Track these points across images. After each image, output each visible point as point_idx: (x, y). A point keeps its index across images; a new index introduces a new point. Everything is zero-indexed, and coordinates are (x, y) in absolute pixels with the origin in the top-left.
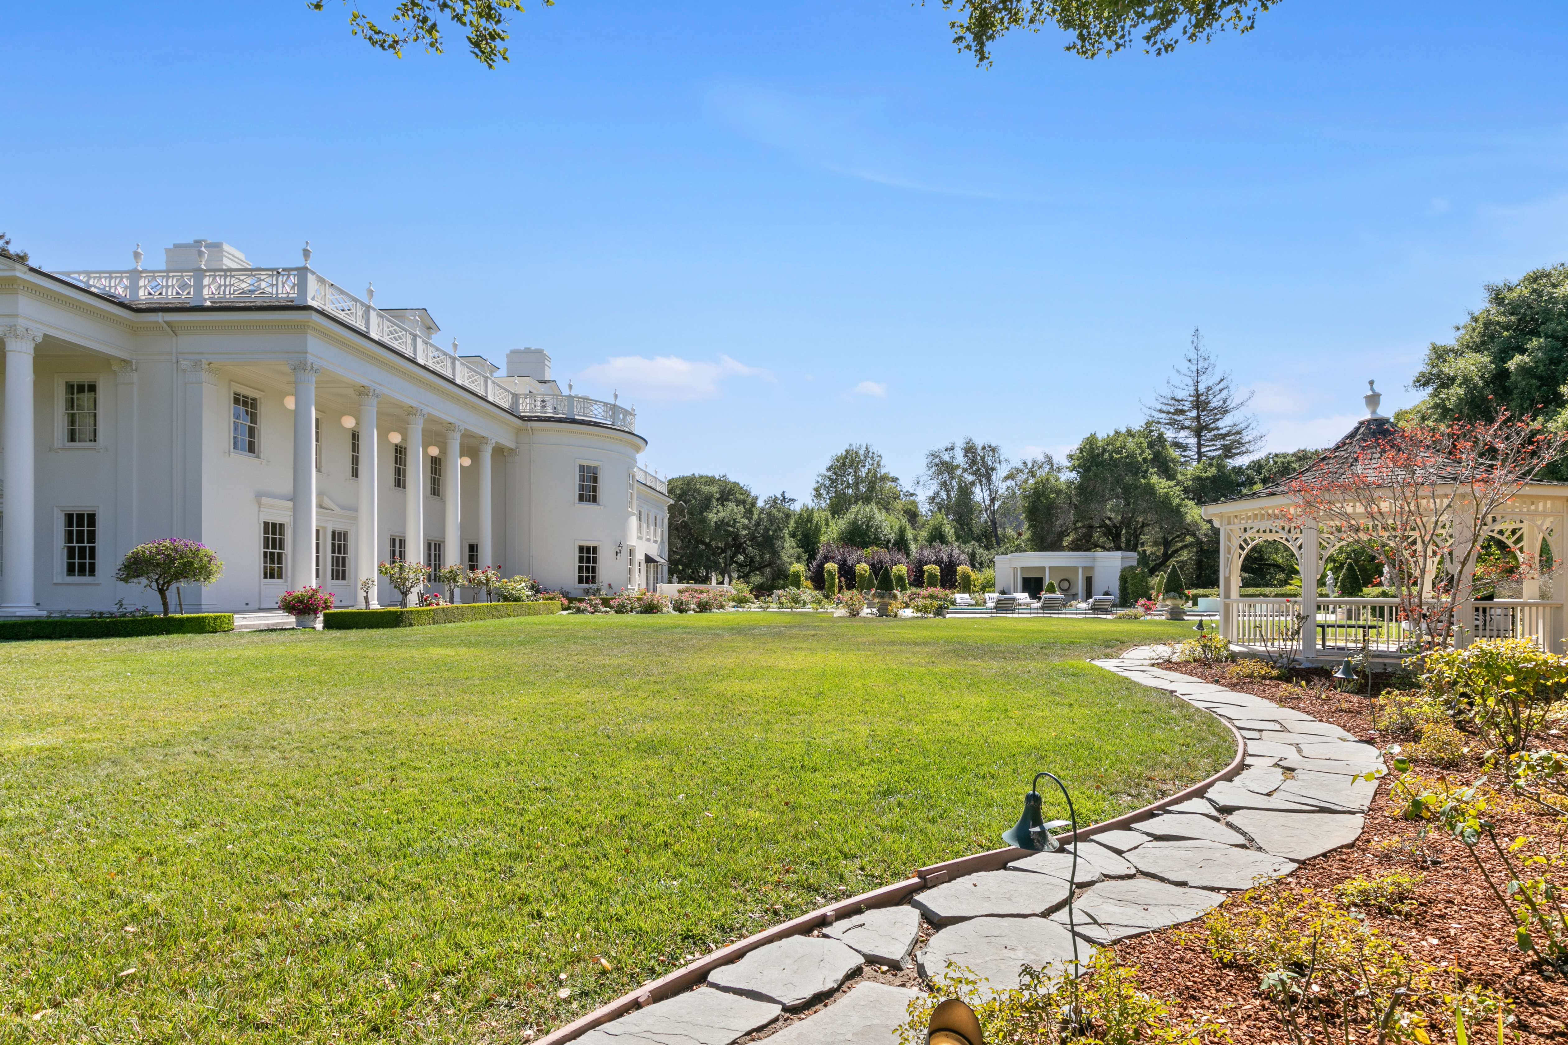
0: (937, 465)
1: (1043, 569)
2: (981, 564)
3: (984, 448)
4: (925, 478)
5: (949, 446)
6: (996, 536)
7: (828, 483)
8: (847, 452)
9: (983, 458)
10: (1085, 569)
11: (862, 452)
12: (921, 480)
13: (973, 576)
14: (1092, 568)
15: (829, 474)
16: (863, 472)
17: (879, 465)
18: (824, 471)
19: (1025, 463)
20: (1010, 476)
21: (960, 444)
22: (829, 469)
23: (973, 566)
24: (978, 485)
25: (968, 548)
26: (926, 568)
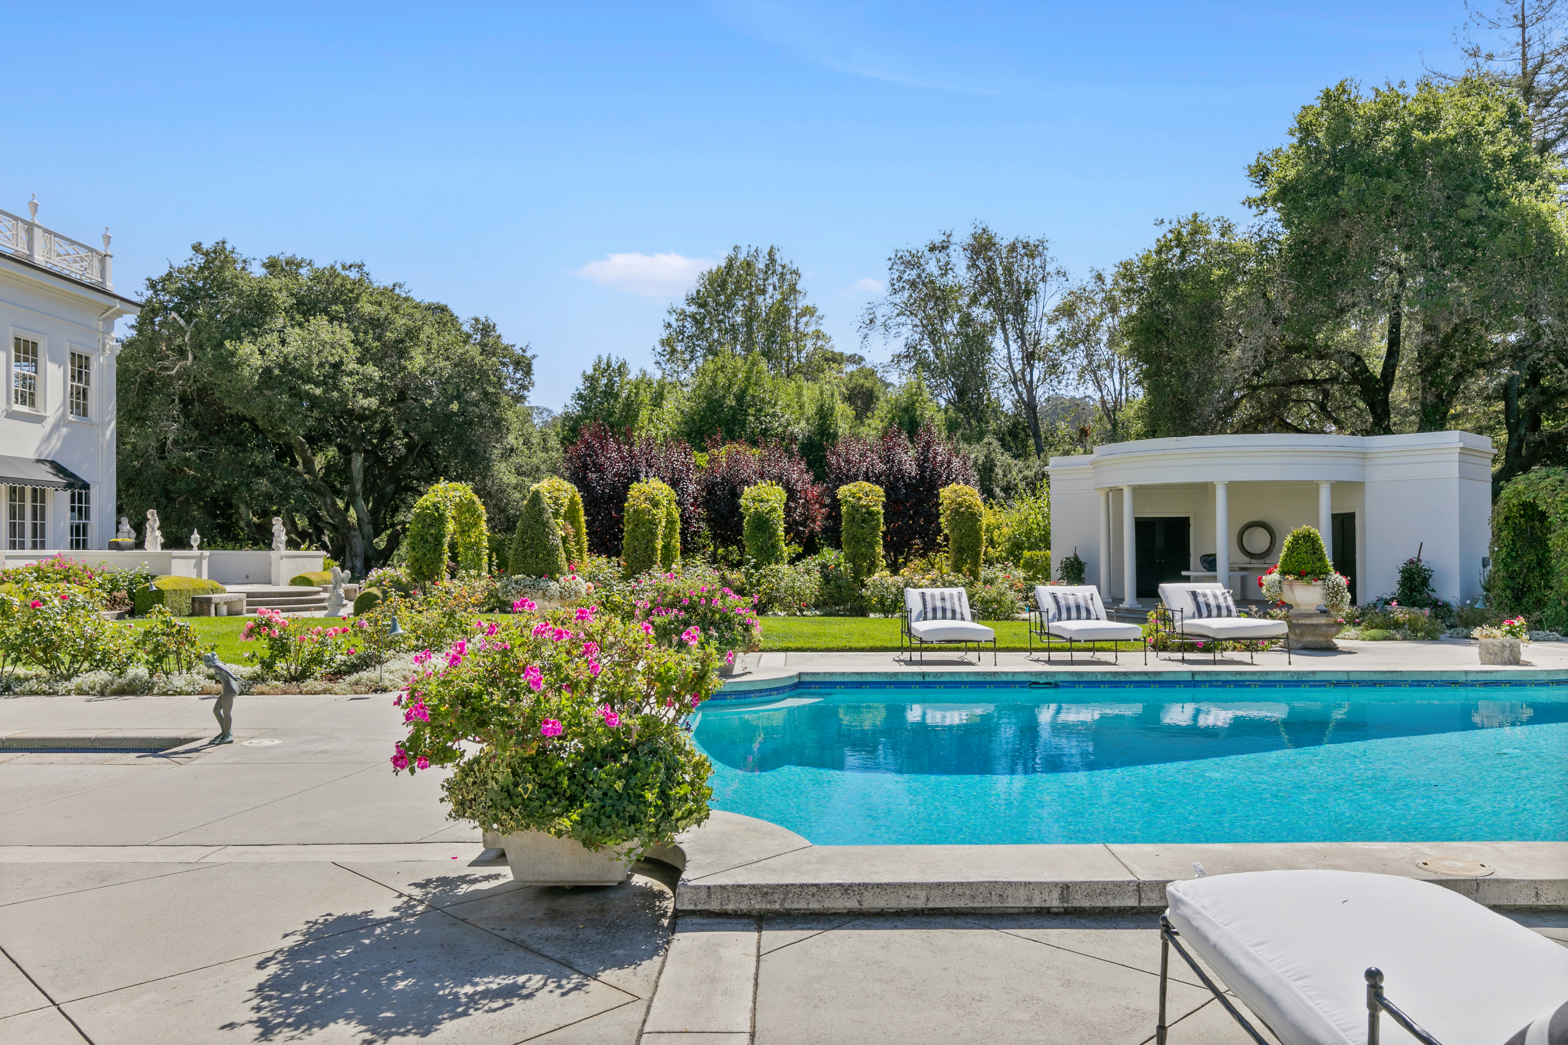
0: (913, 284)
1: (1205, 490)
2: (1008, 489)
3: (1013, 248)
4: (887, 310)
5: (938, 239)
6: (1036, 435)
7: (690, 328)
8: (730, 266)
9: (1008, 271)
10: (1339, 488)
11: (761, 265)
12: (879, 313)
13: (987, 518)
14: (1356, 487)
15: (693, 309)
16: (764, 303)
17: (793, 289)
18: (681, 304)
19: (1100, 278)
20: (1068, 311)
21: (963, 236)
22: (691, 301)
23: (988, 493)
24: (999, 331)
25: (976, 453)
26: (843, 491)
